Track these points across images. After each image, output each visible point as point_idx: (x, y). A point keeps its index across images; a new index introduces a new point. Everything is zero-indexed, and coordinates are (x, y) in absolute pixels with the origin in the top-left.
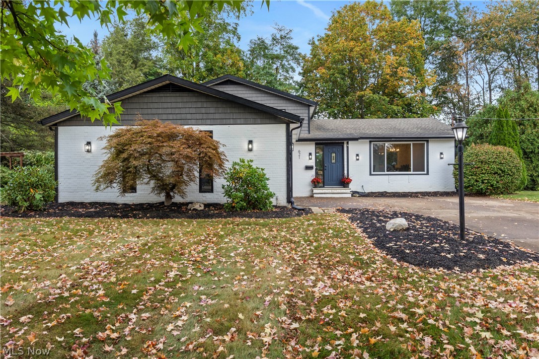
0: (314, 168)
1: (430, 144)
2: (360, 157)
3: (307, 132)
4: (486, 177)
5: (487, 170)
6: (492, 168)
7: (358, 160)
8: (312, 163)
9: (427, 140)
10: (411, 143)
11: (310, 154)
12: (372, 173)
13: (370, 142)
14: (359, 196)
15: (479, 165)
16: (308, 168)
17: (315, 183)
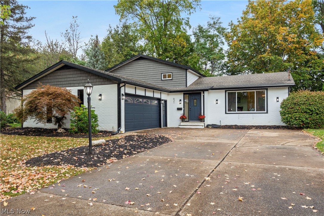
0: (183, 109)
1: (269, 91)
2: (219, 102)
3: (185, 86)
4: (297, 115)
5: (298, 110)
6: (302, 108)
7: (217, 103)
8: (181, 106)
9: (266, 88)
10: (255, 91)
11: (180, 100)
12: (227, 112)
13: (226, 91)
14: (211, 128)
15: (293, 106)
16: (179, 109)
17: (183, 119)
